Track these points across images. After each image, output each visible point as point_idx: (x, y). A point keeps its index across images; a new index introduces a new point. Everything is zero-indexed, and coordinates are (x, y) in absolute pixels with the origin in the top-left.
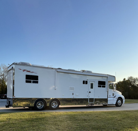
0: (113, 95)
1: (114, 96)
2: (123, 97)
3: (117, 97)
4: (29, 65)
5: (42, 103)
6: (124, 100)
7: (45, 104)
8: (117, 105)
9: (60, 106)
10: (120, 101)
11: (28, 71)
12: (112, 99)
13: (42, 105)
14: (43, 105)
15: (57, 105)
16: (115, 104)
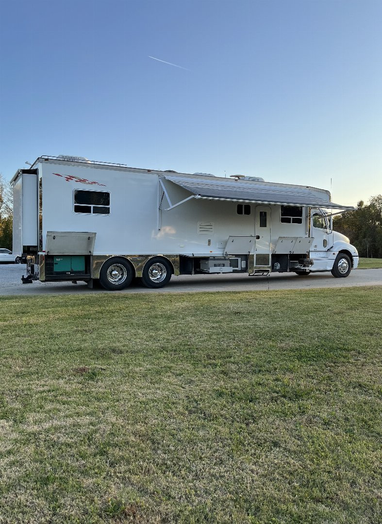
0: (325, 246)
1: (328, 247)
2: (353, 250)
3: (336, 251)
4: (84, 163)
5: (121, 269)
6: (356, 260)
7: (131, 270)
8: (336, 273)
9: (174, 277)
10: (343, 262)
11: (81, 181)
12: (322, 255)
13: (122, 274)
14: (125, 276)
15: (165, 275)
16: (332, 271)
